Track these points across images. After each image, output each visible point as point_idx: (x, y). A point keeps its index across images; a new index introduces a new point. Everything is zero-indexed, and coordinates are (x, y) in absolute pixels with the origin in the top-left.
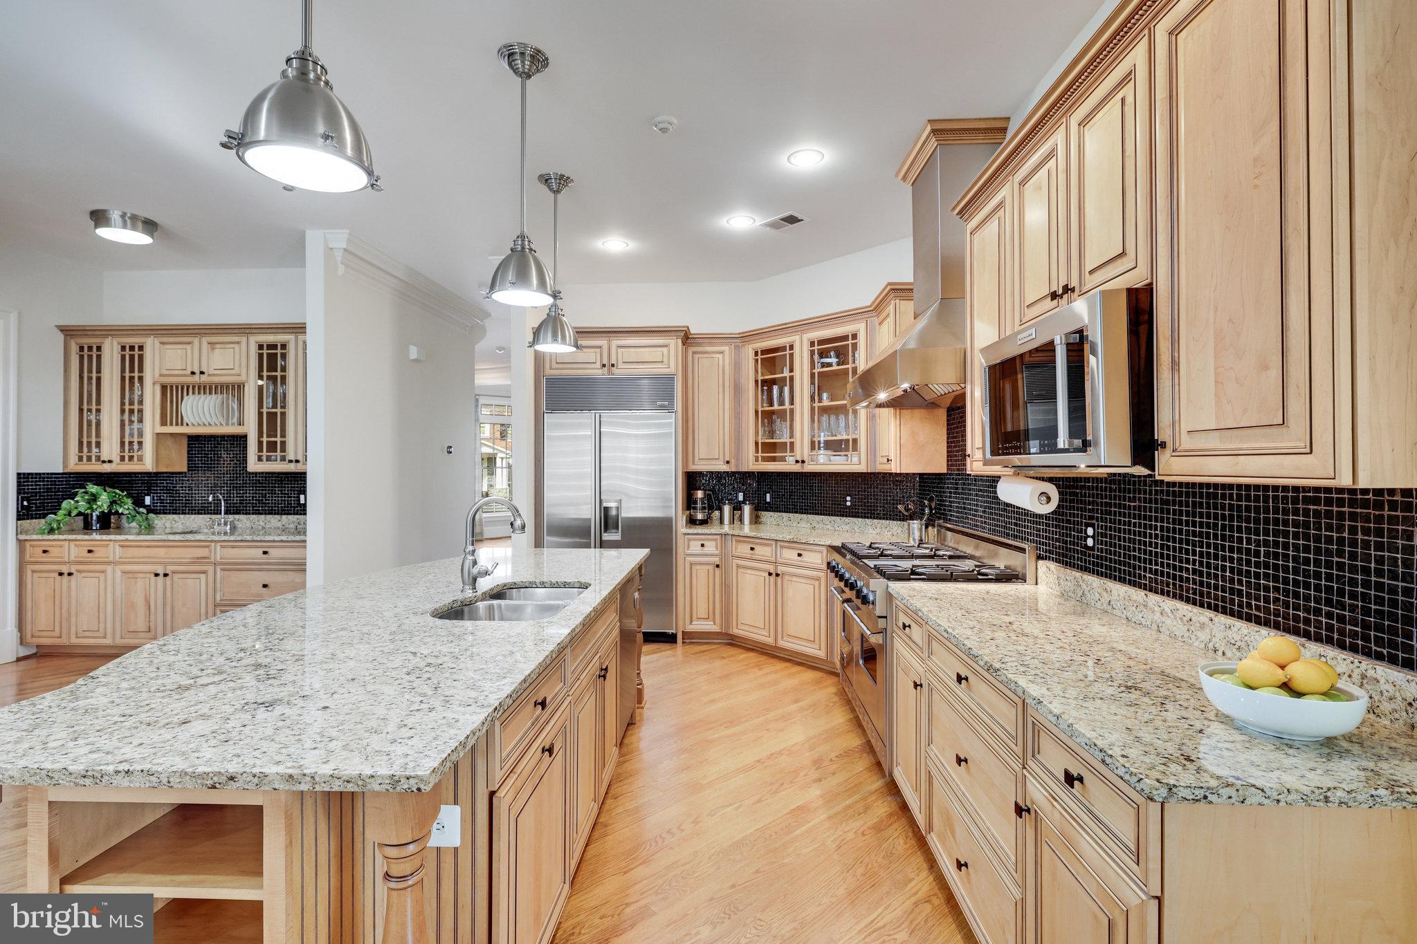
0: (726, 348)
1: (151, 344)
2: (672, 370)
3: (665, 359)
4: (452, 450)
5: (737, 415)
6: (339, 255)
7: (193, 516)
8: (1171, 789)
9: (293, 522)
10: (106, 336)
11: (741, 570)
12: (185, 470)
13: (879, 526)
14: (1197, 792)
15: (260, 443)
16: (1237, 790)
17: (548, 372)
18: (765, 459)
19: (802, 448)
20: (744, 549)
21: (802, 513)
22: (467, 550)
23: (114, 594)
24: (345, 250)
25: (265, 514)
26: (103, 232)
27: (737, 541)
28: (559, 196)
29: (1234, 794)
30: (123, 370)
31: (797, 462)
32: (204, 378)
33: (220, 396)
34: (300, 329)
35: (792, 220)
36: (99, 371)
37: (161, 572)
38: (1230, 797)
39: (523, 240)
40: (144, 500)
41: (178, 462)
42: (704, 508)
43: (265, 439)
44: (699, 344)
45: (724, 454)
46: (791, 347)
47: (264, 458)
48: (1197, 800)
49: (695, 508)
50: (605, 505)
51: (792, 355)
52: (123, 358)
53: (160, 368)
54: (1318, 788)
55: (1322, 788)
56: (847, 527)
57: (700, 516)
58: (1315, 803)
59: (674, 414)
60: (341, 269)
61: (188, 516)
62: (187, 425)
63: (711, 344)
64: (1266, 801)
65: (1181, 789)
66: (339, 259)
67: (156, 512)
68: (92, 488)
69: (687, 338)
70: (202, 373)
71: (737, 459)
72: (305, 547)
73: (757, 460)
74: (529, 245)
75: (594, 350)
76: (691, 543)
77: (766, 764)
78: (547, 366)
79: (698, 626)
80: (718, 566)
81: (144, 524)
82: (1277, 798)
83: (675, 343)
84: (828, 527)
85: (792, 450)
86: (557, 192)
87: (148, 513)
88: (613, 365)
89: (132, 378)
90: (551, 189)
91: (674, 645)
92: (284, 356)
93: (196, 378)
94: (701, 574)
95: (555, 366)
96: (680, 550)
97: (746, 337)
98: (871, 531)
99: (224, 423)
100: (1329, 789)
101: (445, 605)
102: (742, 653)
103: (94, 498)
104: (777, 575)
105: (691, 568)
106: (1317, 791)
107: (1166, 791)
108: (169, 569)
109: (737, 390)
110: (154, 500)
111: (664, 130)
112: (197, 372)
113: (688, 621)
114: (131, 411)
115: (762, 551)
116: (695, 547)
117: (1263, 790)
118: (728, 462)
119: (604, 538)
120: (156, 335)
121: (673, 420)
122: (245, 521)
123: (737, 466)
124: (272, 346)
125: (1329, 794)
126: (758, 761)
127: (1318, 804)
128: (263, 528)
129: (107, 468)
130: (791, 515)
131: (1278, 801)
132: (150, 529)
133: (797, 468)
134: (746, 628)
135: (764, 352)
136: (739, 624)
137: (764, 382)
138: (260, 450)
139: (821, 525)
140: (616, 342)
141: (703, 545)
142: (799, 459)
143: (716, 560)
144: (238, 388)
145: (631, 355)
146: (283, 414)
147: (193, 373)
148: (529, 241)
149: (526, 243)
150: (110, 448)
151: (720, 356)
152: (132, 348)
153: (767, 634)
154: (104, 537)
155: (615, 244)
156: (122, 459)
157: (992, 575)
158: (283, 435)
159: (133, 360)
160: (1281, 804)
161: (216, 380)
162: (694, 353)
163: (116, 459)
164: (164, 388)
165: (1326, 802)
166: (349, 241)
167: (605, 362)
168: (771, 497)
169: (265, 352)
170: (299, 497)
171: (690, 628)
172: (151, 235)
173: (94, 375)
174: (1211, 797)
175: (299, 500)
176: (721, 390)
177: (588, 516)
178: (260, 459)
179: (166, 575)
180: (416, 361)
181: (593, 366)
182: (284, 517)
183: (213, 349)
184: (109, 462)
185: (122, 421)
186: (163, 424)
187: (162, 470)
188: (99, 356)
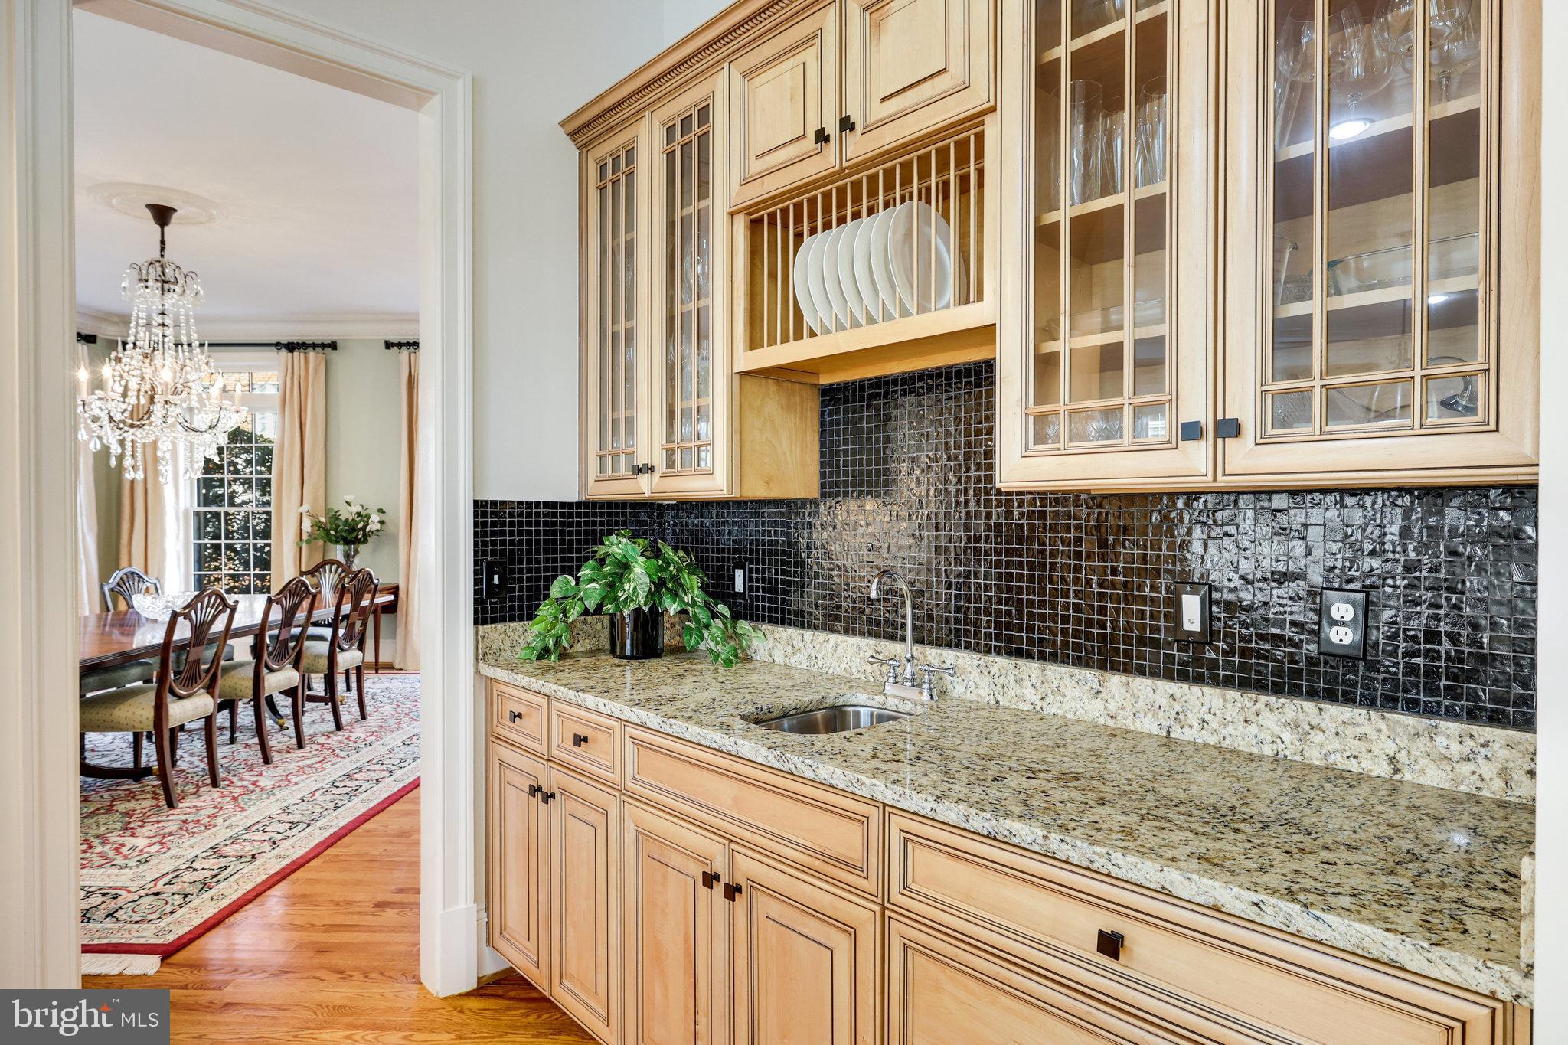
1: (723, 91)
7: (833, 638)
9: (1155, 709)
12: (815, 493)
25: (1042, 657)
30: (672, 204)
32: (858, 147)
40: (732, 578)
41: (794, 468)
52: (671, 163)
61: (821, 636)
62: (813, 334)
67: (754, 616)
68: (618, 546)
70: (846, 127)
87: (739, 618)
99: (912, 306)
110: (751, 579)
120: (734, 52)
122: (975, 675)
129: (645, 488)
132: (742, 664)
147: (822, 138)
156: (673, 461)
159: (689, 162)
161: (889, 139)
163: (659, 460)
164: (755, 224)
170: (1176, 604)
175: (1176, 616)
182: (1116, 680)
183: (878, 21)
184: (650, 469)
185: (670, 368)
186: (753, 343)
187: (756, 490)
188: (630, 175)
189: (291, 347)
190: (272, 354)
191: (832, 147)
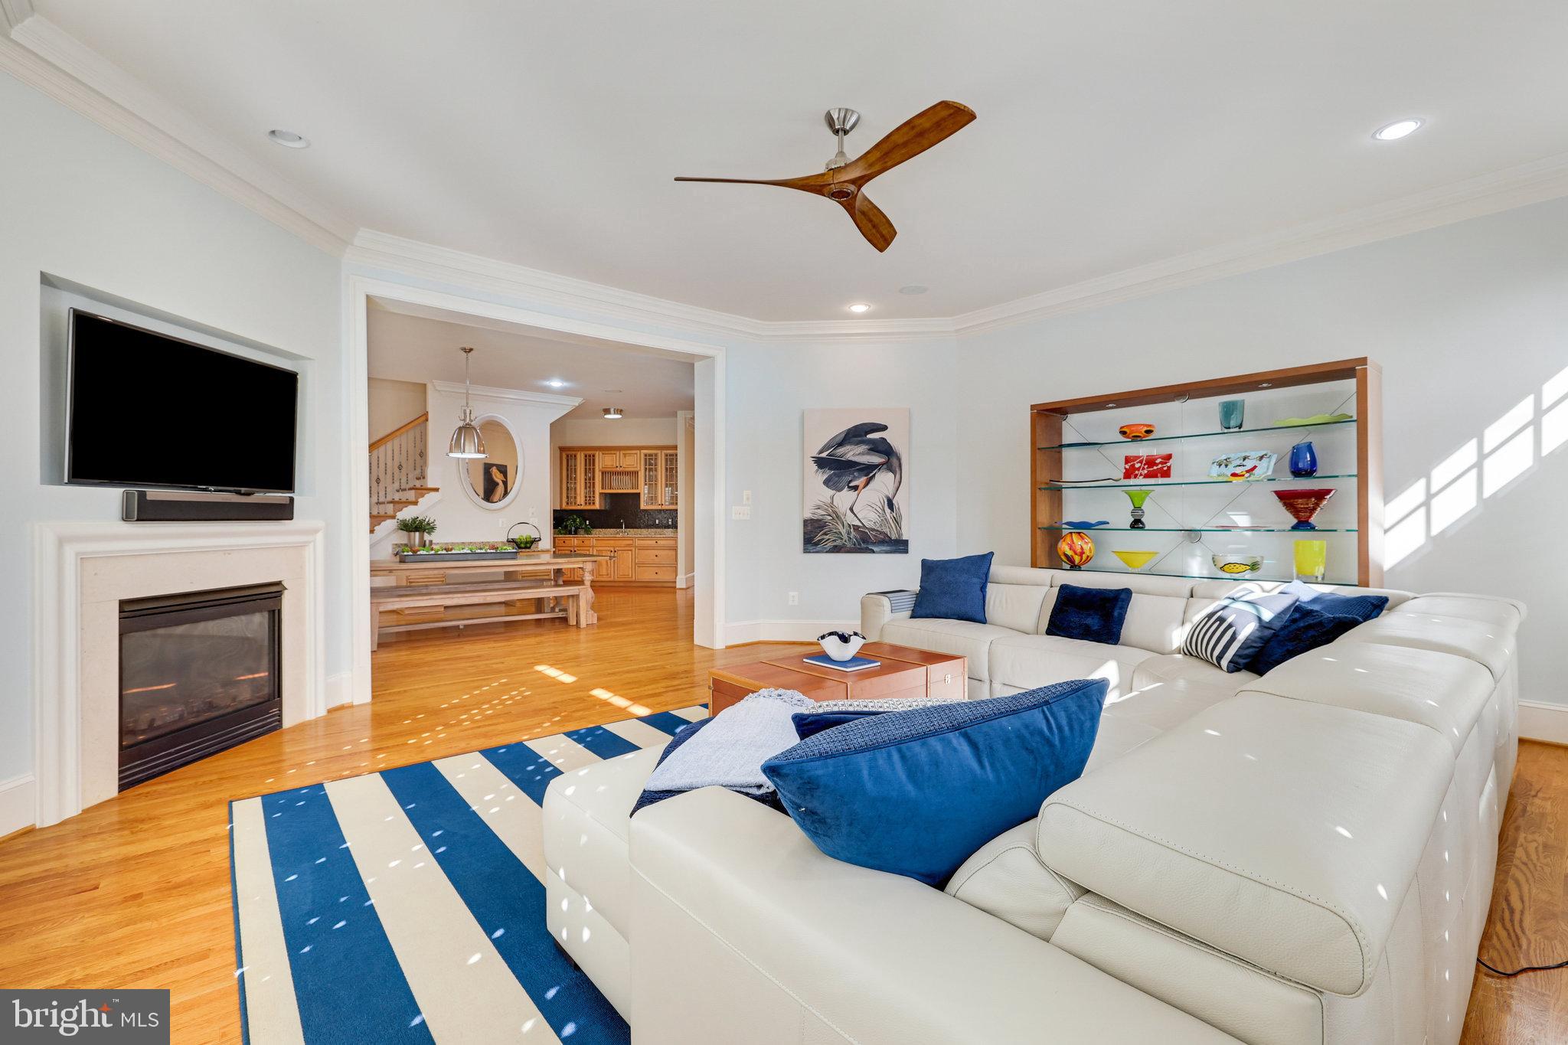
1: (598, 454)
10: (577, 451)
15: (647, 497)
26: (607, 416)
30: (586, 465)
32: (621, 469)
33: (629, 476)
36: (575, 466)
47: (651, 503)
52: (586, 460)
53: (602, 465)
70: (620, 466)
89: (590, 469)
93: (618, 469)
103: (574, 520)
112: (618, 466)
114: (590, 483)
120: (601, 450)
124: (650, 455)
129: (579, 508)
138: (646, 499)
144: (636, 473)
147: (616, 467)
150: (580, 499)
152: (590, 456)
156: (586, 504)
159: (590, 461)
161: (627, 470)
163: (583, 503)
164: (602, 473)
169: (647, 457)
172: (621, 415)
173: (573, 468)
178: (646, 503)
183: (625, 456)
184: (581, 505)
185: (585, 488)
186: (603, 488)
188: (575, 460)
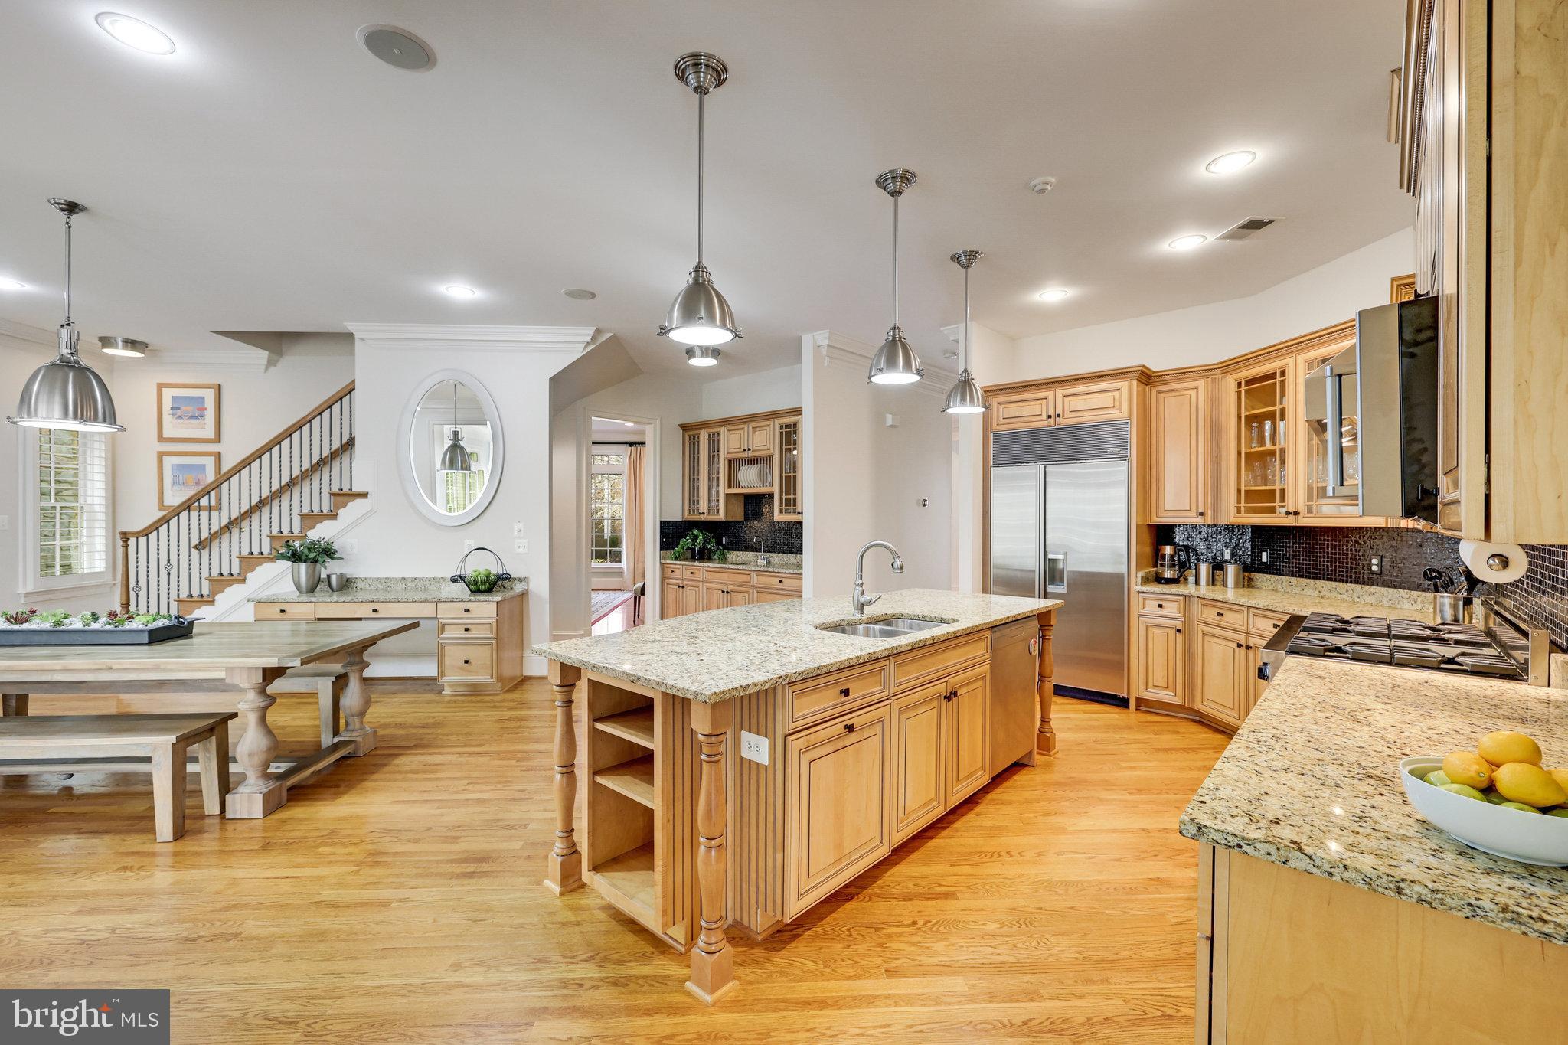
0: (1201, 384)
1: (723, 430)
2: (1125, 414)
3: (1117, 404)
4: (927, 503)
5: (1214, 459)
6: (824, 350)
7: (747, 552)
8: (1200, 828)
9: (796, 560)
10: (701, 429)
11: (1207, 638)
12: (743, 519)
13: (1420, 599)
14: (1230, 838)
15: (781, 499)
16: (1278, 849)
17: (995, 427)
18: (1249, 510)
19: (1297, 498)
20: (1211, 614)
21: (1309, 578)
22: (857, 583)
23: (703, 604)
24: (828, 345)
26: (692, 362)
27: (1204, 605)
28: (969, 270)
29: (1273, 850)
30: (709, 452)
31: (1288, 513)
32: (751, 454)
33: (759, 465)
34: (798, 411)
35: (1256, 225)
36: (698, 453)
37: (725, 590)
38: (1269, 854)
39: (894, 331)
40: (722, 540)
41: (738, 514)
42: (1173, 566)
43: (784, 497)
44: (1166, 382)
45: (1197, 506)
46: (1283, 373)
47: (784, 511)
48: (1230, 847)
49: (1162, 565)
50: (1050, 556)
51: (1283, 383)
52: (710, 443)
53: (728, 448)
54: (1388, 875)
55: (1393, 877)
56: (1372, 599)
57: (1168, 574)
58: (1380, 889)
59: (1126, 462)
60: (827, 360)
61: (744, 552)
62: (742, 487)
63: (1180, 380)
64: (1314, 870)
65: (1212, 830)
66: (825, 353)
67: (729, 549)
68: (695, 531)
69: (1146, 377)
70: (749, 450)
71: (1214, 511)
72: (801, 579)
73: (1239, 512)
74: (899, 335)
75: (1039, 402)
76: (1147, 602)
77: (1150, 834)
78: (995, 421)
79: (1153, 694)
80: (1179, 631)
81: (721, 557)
82: (1330, 870)
83: (1128, 387)
84: (1345, 596)
85: (1283, 499)
86: (967, 267)
87: (723, 549)
88: (1059, 416)
89: (714, 456)
90: (962, 266)
91: (1126, 711)
92: (795, 432)
93: (745, 454)
94: (1158, 638)
95: (1001, 421)
96: (1134, 609)
97: (1227, 367)
98: (1407, 606)
99: (761, 485)
100: (1403, 880)
101: (833, 622)
102: (1206, 733)
103: (696, 538)
104: (1248, 648)
105: (1146, 630)
106: (1385, 878)
107: (1195, 829)
108: (731, 588)
109: (1215, 429)
110: (727, 540)
111: (1042, 191)
112: (747, 449)
113: (1142, 687)
114: (714, 478)
115: (1230, 618)
116: (1151, 607)
117: (1310, 858)
118: (1201, 514)
119: (1048, 590)
120: (725, 425)
121: (1126, 468)
123: (1215, 518)
124: (788, 426)
125: (1402, 885)
126: (1144, 830)
127: (1386, 892)
128: (786, 564)
129: (702, 518)
130: (1293, 579)
131: (1331, 874)
132: (724, 560)
133: (1290, 521)
134: (1213, 705)
135: (1249, 382)
136: (1205, 698)
137: (1250, 419)
138: (781, 505)
139: (1334, 594)
140: (1061, 393)
141: (1160, 606)
142: (1292, 510)
143: (1179, 624)
144: (769, 459)
145: (1079, 403)
146: (795, 477)
147: (744, 450)
148: (899, 331)
149: (897, 333)
150: (703, 506)
151: (1193, 393)
152: (714, 436)
153: (1236, 715)
154: (702, 564)
155: (1053, 294)
156: (709, 511)
157: (1467, 665)
158: (795, 494)
159: (714, 444)
160: (1334, 878)
161: (757, 454)
162: (1159, 392)
163: (706, 511)
164: (730, 461)
165: (1399, 893)
166: (830, 338)
167: (1051, 413)
168: (1270, 557)
169: (784, 430)
170: (801, 541)
171: (1144, 695)
172: (716, 358)
173: (696, 456)
174: (1245, 848)
175: (801, 543)
176: (1193, 431)
177: (1030, 567)
178: (781, 512)
179: (727, 592)
180: (891, 426)
181: (1038, 418)
182: (791, 555)
183: (755, 432)
184: (703, 513)
185: (709, 486)
186: (729, 487)
187: (730, 519)
188: (698, 442)
189: (631, 444)
190: (623, 447)
191: (746, 452)
